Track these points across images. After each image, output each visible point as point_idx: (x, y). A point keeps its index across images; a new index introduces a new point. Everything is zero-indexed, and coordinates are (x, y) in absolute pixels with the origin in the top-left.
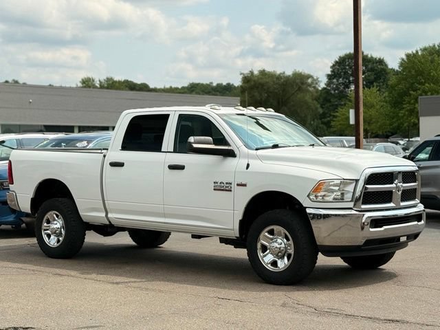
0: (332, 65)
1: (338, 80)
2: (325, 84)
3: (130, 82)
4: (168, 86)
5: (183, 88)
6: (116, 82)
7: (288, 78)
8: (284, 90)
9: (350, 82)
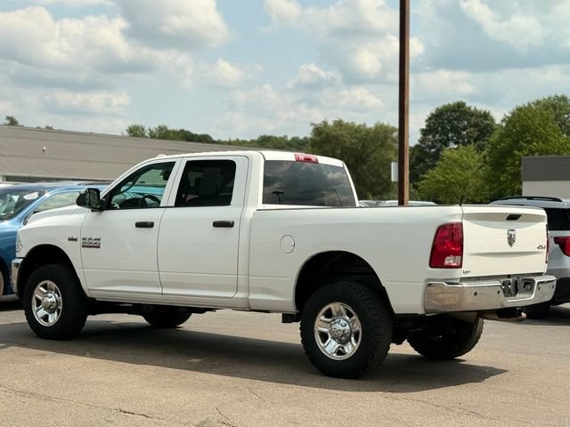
0: (427, 118)
1: (434, 137)
2: (419, 141)
3: (188, 132)
4: (233, 139)
5: (252, 141)
6: (170, 132)
7: (369, 131)
8: (363, 145)
9: (448, 140)
